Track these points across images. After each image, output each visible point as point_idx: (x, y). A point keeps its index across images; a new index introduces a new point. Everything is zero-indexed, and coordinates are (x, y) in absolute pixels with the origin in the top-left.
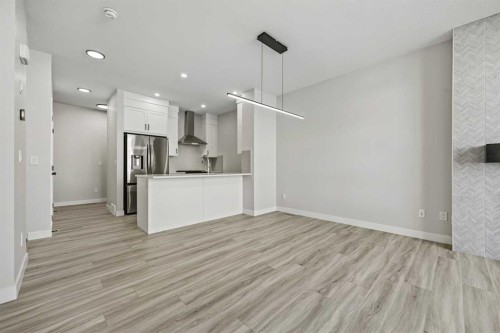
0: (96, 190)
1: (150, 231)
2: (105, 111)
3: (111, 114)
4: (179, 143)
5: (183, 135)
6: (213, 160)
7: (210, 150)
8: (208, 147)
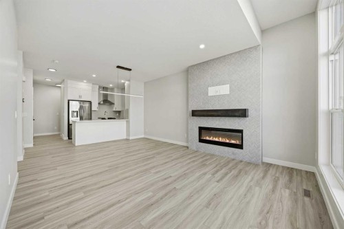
0: (56, 128)
1: (76, 144)
2: (60, 87)
3: (62, 89)
4: (99, 104)
5: (102, 99)
6: (119, 112)
7: (117, 107)
8: (115, 106)
